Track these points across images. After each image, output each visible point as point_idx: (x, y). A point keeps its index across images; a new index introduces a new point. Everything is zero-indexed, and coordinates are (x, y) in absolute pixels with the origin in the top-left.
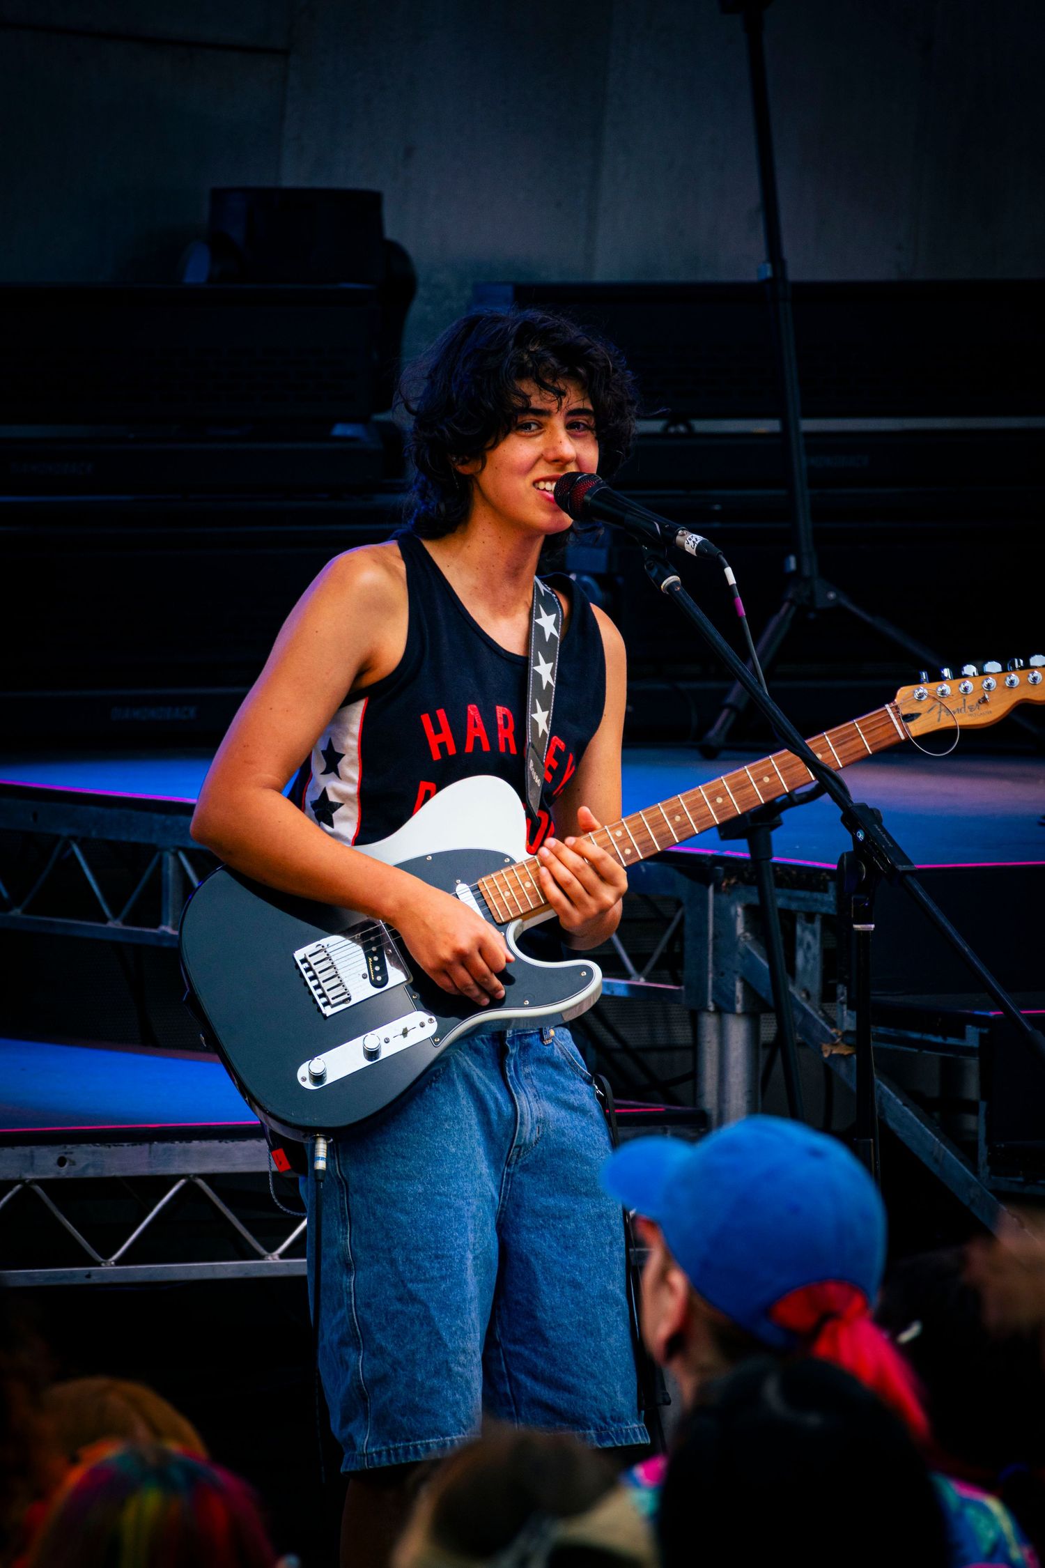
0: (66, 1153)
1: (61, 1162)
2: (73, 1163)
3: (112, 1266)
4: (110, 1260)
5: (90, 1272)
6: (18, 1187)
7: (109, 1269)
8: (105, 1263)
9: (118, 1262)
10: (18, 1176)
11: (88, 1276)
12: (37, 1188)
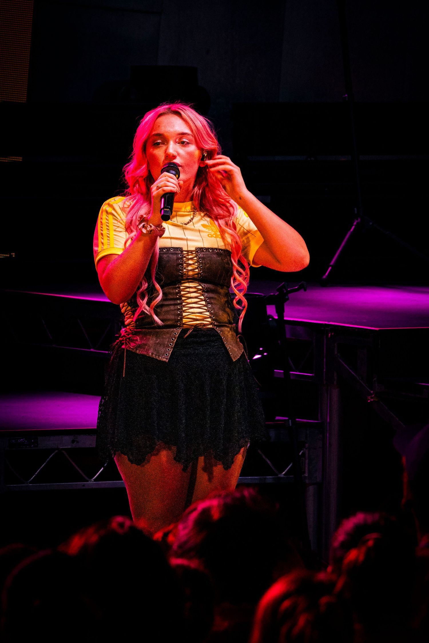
0: (75, 438)
1: (73, 442)
2: (78, 442)
3: (93, 482)
4: (92, 479)
5: (84, 484)
6: (56, 451)
7: (92, 483)
8: (90, 480)
9: (95, 480)
10: (56, 447)
11: (84, 486)
12: (64, 452)
